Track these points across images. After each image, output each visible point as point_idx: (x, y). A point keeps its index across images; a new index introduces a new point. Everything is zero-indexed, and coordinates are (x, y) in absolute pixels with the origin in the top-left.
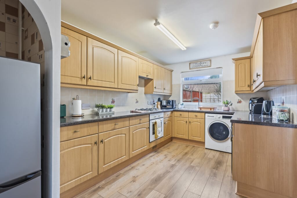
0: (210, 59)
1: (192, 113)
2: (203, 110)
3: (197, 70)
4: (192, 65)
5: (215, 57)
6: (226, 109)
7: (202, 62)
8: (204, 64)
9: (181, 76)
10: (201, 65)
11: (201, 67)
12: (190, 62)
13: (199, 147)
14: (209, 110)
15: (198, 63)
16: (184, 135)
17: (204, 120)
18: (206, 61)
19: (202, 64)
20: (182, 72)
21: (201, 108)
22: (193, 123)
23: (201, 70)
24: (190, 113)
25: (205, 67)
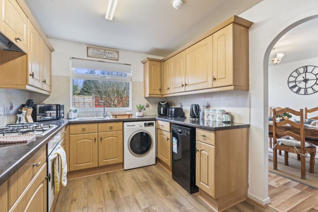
0: (118, 50)
1: (104, 124)
2: (118, 118)
3: (99, 61)
4: (91, 51)
5: (123, 50)
6: (141, 114)
7: (106, 51)
8: (110, 55)
9: (71, 64)
10: (105, 55)
11: (105, 57)
12: (88, 46)
13: (115, 172)
14: (126, 117)
15: (101, 51)
16: (90, 162)
17: (122, 131)
18: (112, 51)
19: (107, 54)
20: (73, 58)
21: (116, 116)
22: (105, 139)
23: (105, 62)
24: (100, 125)
25: (110, 58)
